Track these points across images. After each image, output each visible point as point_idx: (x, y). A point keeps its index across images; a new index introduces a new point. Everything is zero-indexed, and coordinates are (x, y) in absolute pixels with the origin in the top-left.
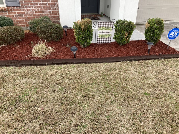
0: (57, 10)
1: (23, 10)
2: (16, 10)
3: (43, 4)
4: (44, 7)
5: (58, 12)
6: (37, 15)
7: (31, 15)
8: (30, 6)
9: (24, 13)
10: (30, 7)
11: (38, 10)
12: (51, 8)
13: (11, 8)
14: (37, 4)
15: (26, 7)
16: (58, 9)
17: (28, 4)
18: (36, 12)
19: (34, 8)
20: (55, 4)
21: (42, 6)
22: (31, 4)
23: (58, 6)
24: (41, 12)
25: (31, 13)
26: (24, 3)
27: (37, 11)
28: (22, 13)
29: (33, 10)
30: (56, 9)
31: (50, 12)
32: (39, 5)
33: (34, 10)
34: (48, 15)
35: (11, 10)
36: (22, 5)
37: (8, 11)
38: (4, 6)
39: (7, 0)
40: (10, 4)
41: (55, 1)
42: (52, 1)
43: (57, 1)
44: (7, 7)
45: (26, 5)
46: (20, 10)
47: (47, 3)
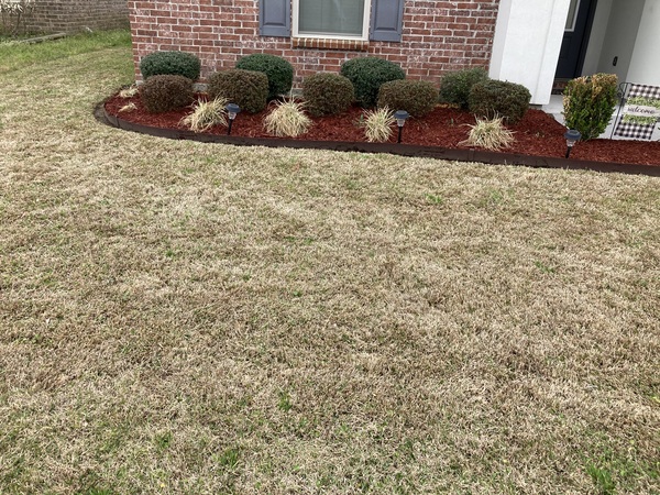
0: (486, 58)
1: (404, 52)
2: (388, 50)
3: (456, 41)
4: (455, 48)
5: (488, 62)
6: (433, 67)
7: (419, 66)
8: (422, 42)
9: (405, 59)
10: (422, 46)
11: (440, 53)
12: (473, 52)
13: (377, 45)
14: (441, 40)
15: (413, 46)
16: (489, 55)
17: (420, 39)
18: (432, 60)
19: (431, 49)
20: (484, 42)
21: (453, 44)
22: (426, 39)
23: (490, 49)
24: (446, 60)
25: (420, 59)
26: (411, 35)
27: (436, 55)
28: (401, 58)
29: (427, 53)
30: (483, 55)
31: (467, 62)
32: (444, 43)
33: (429, 53)
34: (460, 67)
35: (378, 50)
36: (405, 39)
37: (371, 50)
38: (364, 38)
39: (374, 26)
40: (379, 35)
41: (486, 35)
42: (478, 35)
43: (491, 36)
44: (371, 41)
45: (414, 39)
46: (398, 51)
47: (466, 38)
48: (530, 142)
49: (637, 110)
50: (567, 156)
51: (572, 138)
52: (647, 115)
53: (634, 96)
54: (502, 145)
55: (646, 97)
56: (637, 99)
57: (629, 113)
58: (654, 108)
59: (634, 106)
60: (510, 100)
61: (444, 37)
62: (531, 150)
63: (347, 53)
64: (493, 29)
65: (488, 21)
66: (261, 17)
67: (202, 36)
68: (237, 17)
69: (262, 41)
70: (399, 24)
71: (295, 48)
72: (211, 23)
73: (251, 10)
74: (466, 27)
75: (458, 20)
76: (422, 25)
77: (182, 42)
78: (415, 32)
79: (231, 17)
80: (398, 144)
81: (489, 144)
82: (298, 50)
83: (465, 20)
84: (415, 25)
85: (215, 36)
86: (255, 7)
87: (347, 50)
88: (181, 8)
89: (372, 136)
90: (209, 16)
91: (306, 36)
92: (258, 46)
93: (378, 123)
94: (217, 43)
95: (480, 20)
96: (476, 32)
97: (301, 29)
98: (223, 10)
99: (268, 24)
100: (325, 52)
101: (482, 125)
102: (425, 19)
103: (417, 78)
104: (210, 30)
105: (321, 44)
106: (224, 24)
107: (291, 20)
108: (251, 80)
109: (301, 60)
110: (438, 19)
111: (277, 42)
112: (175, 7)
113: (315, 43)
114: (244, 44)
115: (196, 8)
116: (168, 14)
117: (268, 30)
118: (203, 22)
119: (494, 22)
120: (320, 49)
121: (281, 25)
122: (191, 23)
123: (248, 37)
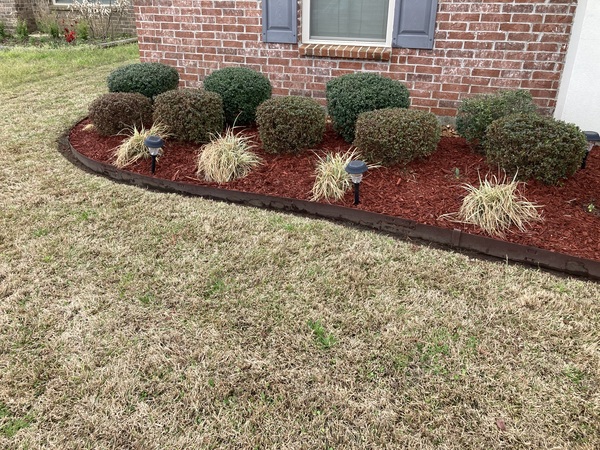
0: (555, 71)
1: (438, 62)
2: (416, 61)
3: (510, 47)
4: (509, 56)
5: (558, 76)
6: (477, 83)
7: (457, 81)
8: (462, 50)
9: (439, 71)
10: (461, 55)
11: (487, 64)
12: (536, 62)
13: (402, 53)
14: (489, 46)
15: (450, 54)
16: (561, 67)
17: (460, 45)
18: (475, 72)
19: (474, 58)
20: (553, 48)
21: (505, 52)
22: (469, 45)
23: (562, 58)
24: (495, 73)
25: (459, 72)
26: (447, 40)
27: (481, 67)
28: (433, 70)
29: (469, 64)
30: (551, 66)
31: (526, 75)
32: (493, 50)
33: (473, 64)
34: (516, 83)
35: (403, 60)
36: (439, 45)
37: (394, 60)
38: (387, 44)
39: (398, 30)
40: (406, 40)
41: (558, 39)
42: (545, 39)
43: (565, 40)
44: (393, 48)
45: (451, 45)
46: (429, 61)
47: (526, 43)
61: (494, 42)
63: (364, 63)
64: (569, 30)
65: (561, 19)
66: (264, 21)
67: (205, 43)
68: (240, 21)
69: (267, 48)
70: (432, 25)
71: (303, 56)
72: (213, 28)
73: (254, 12)
74: (527, 28)
75: (516, 18)
76: (463, 27)
78: (452, 36)
79: (234, 20)
82: (307, 59)
83: (526, 18)
84: (454, 26)
85: (218, 43)
86: (258, 8)
87: (364, 59)
88: (183, 12)
90: (211, 20)
91: (317, 42)
92: (262, 54)
94: (220, 52)
95: (548, 19)
96: (541, 35)
97: (313, 33)
98: (226, 13)
99: (273, 28)
100: (337, 61)
101: (487, 189)
102: (468, 18)
103: (454, 97)
104: (212, 36)
105: (332, 51)
106: (226, 29)
107: (299, 23)
109: (310, 71)
110: (486, 18)
111: (282, 50)
112: (177, 11)
113: (325, 51)
114: (247, 51)
115: (197, 12)
116: (171, 19)
117: (273, 35)
118: (205, 28)
119: (570, 20)
120: (332, 58)
121: (287, 29)
122: (194, 28)
123: (252, 44)
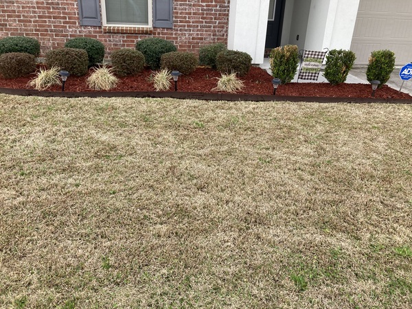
0: (225, 37)
1: (176, 34)
2: (166, 34)
3: (206, 27)
4: (206, 31)
5: (226, 39)
6: (194, 43)
7: (185, 43)
8: (186, 28)
9: (177, 38)
10: (186, 31)
11: (197, 34)
12: (217, 33)
13: (158, 30)
14: (197, 26)
15: (181, 30)
16: (227, 35)
17: (185, 26)
18: (193, 39)
19: (192, 32)
20: (223, 27)
21: (205, 29)
22: (189, 26)
23: (227, 31)
24: (201, 39)
25: (186, 39)
26: (179, 24)
27: (195, 36)
28: (174, 38)
29: (190, 35)
30: (223, 35)
31: (214, 39)
32: (199, 28)
33: (191, 35)
34: (210, 43)
35: (159, 33)
36: (175, 26)
37: (155, 34)
38: (150, 26)
39: (155, 19)
40: (159, 24)
41: (224, 23)
42: (219, 23)
43: (227, 23)
44: (154, 28)
45: (181, 26)
46: (172, 34)
47: (212, 25)
48: (253, 87)
49: (309, 65)
50: (274, 94)
51: (276, 83)
52: (315, 67)
53: (307, 57)
54: (237, 89)
55: (314, 58)
56: (309, 59)
57: (305, 67)
58: (318, 64)
59: (308, 63)
60: (240, 62)
61: (199, 25)
62: (254, 92)
63: (139, 35)
64: (228, 19)
65: (224, 15)
66: (80, 14)
67: (40, 26)
68: (64, 13)
69: (83, 29)
70: (171, 17)
71: (105, 33)
72: (46, 17)
73: (73, 9)
74: (212, 18)
75: (207, 14)
76: (185, 17)
77: (26, 30)
78: (181, 22)
79: (59, 13)
80: (175, 91)
81: (229, 89)
82: (107, 34)
83: (211, 14)
84: (181, 17)
85: (50, 26)
86: (75, 6)
87: (139, 34)
88: (23, 7)
89: (158, 87)
90: (44, 12)
91: (112, 25)
92: (80, 32)
93: (162, 79)
94: (51, 31)
95: (220, 15)
96: (218, 21)
97: (108, 21)
98: (53, 8)
99: (85, 18)
100: (125, 35)
101: (224, 78)
102: (187, 13)
103: (185, 50)
104: (45, 22)
105: (122, 30)
106: (54, 18)
107: (101, 15)
108: (76, 55)
109: (110, 41)
110: (194, 14)
111: (93, 29)
112: (19, 7)
113: (118, 30)
114: (70, 31)
115: (34, 7)
116: (14, 11)
117: (86, 22)
118: (39, 17)
119: (228, 15)
120: (122, 33)
121: (95, 18)
122: (31, 17)
123: (73, 26)
